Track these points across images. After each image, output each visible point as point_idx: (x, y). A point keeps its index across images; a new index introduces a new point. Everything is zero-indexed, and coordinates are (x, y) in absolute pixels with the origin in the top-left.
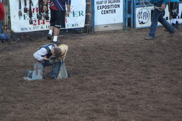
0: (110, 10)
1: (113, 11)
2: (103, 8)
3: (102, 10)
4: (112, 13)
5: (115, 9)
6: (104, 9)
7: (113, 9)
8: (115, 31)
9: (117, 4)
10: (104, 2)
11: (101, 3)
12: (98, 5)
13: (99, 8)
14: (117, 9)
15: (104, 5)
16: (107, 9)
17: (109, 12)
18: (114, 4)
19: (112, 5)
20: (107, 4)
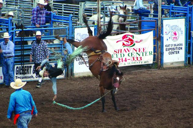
0: (175, 52)
1: (177, 52)
2: (170, 49)
3: (169, 51)
4: (177, 54)
5: (179, 50)
6: (171, 51)
7: (177, 50)
8: (179, 68)
9: (180, 47)
10: (171, 45)
11: (169, 45)
12: (166, 48)
13: (167, 50)
14: (180, 51)
15: (171, 47)
16: (173, 51)
17: (174, 52)
18: (178, 47)
19: (177, 48)
20: (173, 47)
